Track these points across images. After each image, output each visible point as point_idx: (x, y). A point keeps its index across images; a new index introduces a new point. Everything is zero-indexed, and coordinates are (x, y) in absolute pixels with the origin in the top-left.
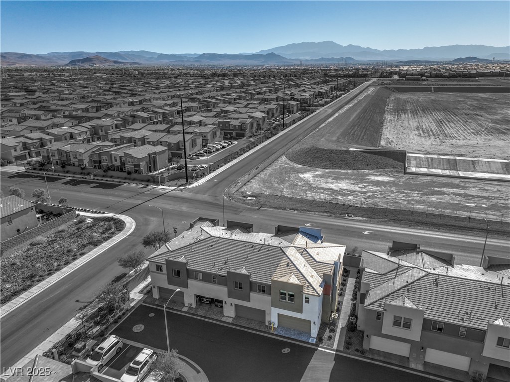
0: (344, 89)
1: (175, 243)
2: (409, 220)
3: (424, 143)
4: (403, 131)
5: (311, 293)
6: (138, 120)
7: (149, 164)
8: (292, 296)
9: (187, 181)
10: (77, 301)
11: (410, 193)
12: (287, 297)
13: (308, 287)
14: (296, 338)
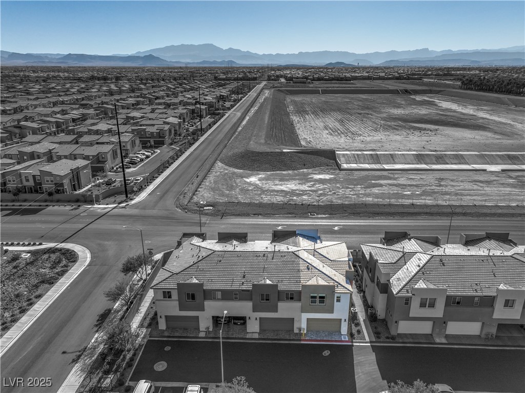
0: (241, 91)
1: (174, 265)
2: (366, 212)
3: (338, 141)
4: (315, 131)
5: (343, 292)
6: (27, 131)
7: (72, 181)
8: (323, 297)
9: (127, 197)
10: (64, 353)
11: (354, 187)
12: (318, 300)
13: (337, 287)
14: (329, 339)
